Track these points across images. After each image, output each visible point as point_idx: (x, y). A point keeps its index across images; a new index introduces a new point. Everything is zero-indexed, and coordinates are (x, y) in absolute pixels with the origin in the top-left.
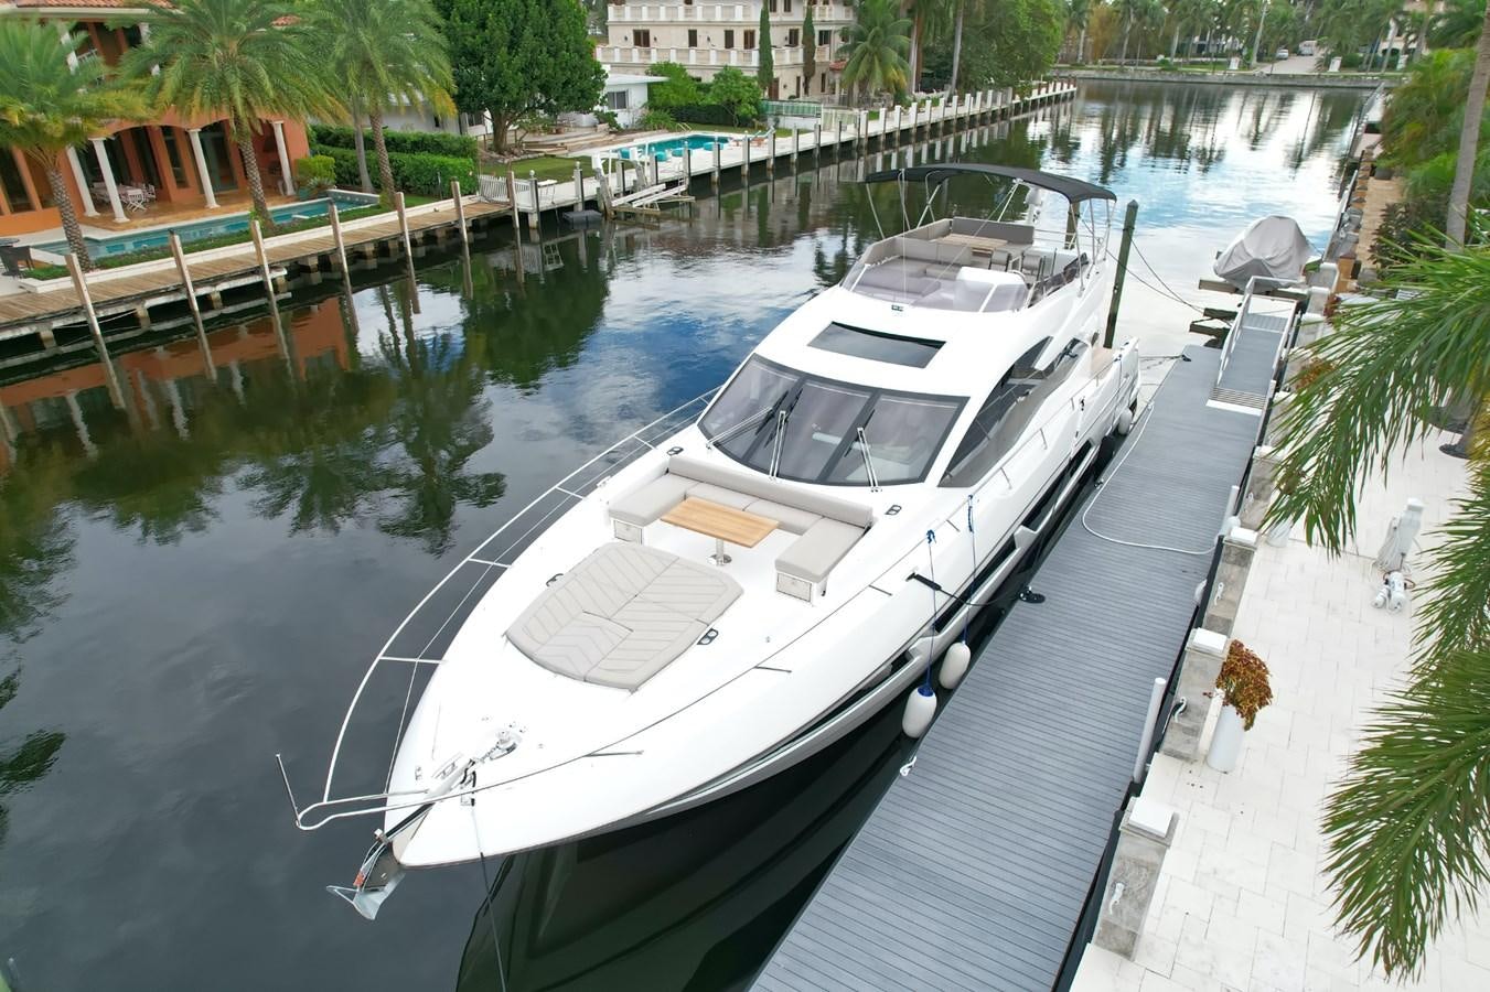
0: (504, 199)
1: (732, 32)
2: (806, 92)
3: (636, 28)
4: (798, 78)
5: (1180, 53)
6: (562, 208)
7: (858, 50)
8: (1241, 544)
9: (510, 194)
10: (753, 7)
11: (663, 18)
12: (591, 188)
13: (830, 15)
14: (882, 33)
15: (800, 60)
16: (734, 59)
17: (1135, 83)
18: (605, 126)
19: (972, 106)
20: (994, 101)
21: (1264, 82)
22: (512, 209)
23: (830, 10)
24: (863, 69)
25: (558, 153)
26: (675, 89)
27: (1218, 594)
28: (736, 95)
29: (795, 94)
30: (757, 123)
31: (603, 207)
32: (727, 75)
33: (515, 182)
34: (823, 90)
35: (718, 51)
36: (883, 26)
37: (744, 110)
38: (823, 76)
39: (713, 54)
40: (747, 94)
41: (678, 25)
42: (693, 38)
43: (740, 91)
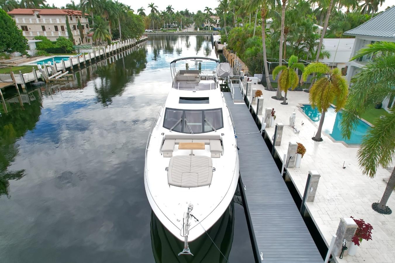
0: (11, 80)
1: (57, 26)
2: (82, 42)
3: (22, 25)
4: (80, 39)
5: (166, 28)
6: (31, 81)
7: (96, 30)
8: (281, 126)
9: (13, 79)
10: (62, 19)
11: (31, 22)
12: (39, 74)
13: (83, 21)
14: (102, 25)
15: (79, 34)
16: (60, 34)
17: (158, 35)
18: (25, 56)
19: (127, 43)
20: (132, 42)
21: (187, 33)
22: (15, 84)
23: (82, 19)
24: (98, 35)
25: (14, 65)
26: (45, 43)
27: (278, 137)
29: (79, 43)
30: (73, 52)
31: (44, 80)
32: (60, 39)
33: (14, 75)
34: (87, 42)
35: (54, 32)
36: (102, 23)
37: (69, 49)
38: (86, 38)
39: (52, 33)
40: (69, 44)
41: (37, 24)
42: (44, 28)
43: (66, 44)
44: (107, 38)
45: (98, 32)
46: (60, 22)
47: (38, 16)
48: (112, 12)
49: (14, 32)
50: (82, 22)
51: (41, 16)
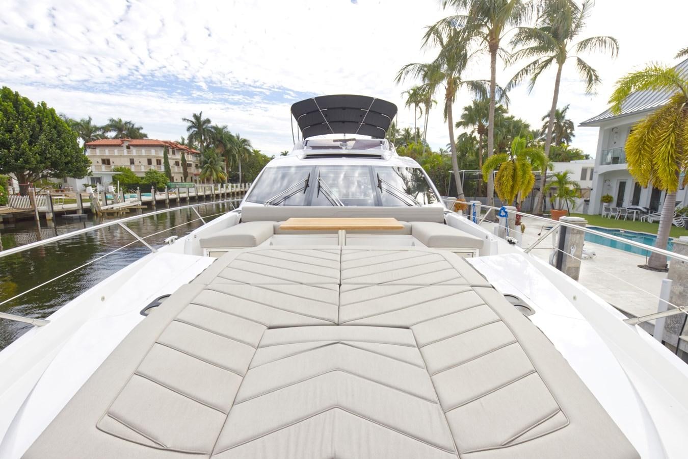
1: (151, 159)
2: (185, 181)
3: (103, 158)
4: (182, 178)
10: (159, 151)
11: (116, 154)
12: (87, 205)
15: (182, 171)
16: (153, 167)
24: (208, 173)
26: (127, 176)
28: (157, 179)
29: (181, 182)
32: (151, 173)
34: (192, 182)
35: (145, 166)
37: (161, 185)
38: (192, 178)
39: (143, 167)
40: (161, 179)
41: (124, 157)
42: (132, 162)
43: (158, 179)
44: (221, 178)
45: (207, 169)
46: (156, 154)
47: (128, 147)
48: (229, 146)
49: (70, 146)
50: (190, 159)
51: (131, 147)
